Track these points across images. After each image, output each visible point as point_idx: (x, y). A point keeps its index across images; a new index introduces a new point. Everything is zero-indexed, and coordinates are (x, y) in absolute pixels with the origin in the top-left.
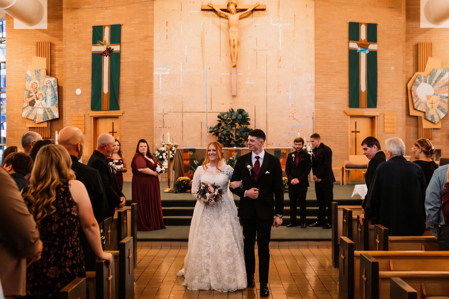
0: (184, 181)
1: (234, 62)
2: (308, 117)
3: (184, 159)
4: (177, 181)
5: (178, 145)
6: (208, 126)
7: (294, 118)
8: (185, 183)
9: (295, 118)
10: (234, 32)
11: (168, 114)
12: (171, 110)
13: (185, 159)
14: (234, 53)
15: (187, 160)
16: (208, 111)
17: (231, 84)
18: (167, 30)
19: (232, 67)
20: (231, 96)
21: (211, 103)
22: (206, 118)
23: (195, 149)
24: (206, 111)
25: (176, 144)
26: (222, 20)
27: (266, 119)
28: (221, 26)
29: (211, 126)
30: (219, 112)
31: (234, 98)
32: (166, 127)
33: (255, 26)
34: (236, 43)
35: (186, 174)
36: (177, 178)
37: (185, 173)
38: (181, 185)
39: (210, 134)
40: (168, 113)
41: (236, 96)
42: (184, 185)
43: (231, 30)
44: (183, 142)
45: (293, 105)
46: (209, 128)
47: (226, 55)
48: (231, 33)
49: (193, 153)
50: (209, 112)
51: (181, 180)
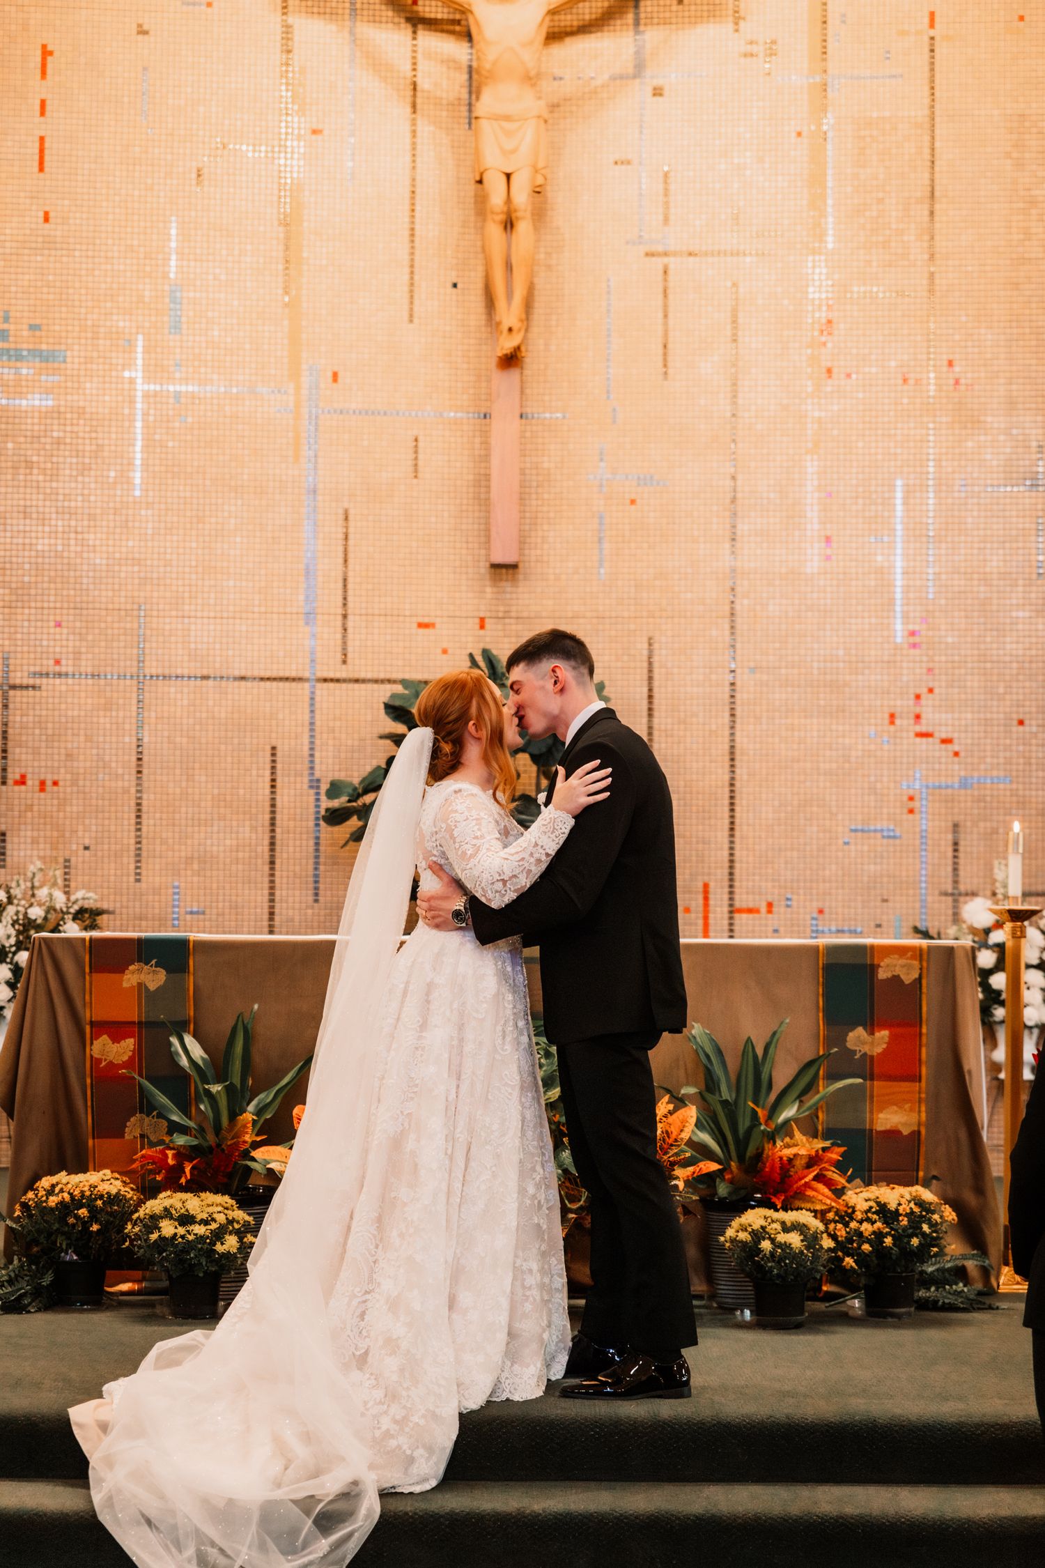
0: (83, 1212)
1: (505, 327)
2: (1021, 723)
3: (92, 1023)
4: (25, 1206)
5: (105, 906)
6: (317, 774)
7: (923, 728)
8: (86, 1224)
9: (930, 729)
10: (507, 118)
11: (34, 687)
12: (57, 662)
13: (101, 1027)
14: (509, 267)
15: (117, 1030)
16: (320, 674)
17: (483, 481)
18: (43, 104)
19: (493, 362)
20: (484, 568)
21: (345, 616)
22: (307, 717)
23: (182, 944)
24: (307, 675)
25: (84, 896)
26: (430, 41)
27: (727, 732)
28: (424, 84)
29: (341, 776)
30: (400, 676)
31: (507, 586)
32: (22, 781)
33: (658, 92)
34: (521, 197)
35: (108, 1146)
36: (31, 1186)
37: (99, 1132)
38: (61, 1241)
39: (336, 829)
40: (38, 681)
41: (521, 570)
42: (81, 1239)
43: (487, 103)
44: (143, 885)
45: (917, 639)
46: (324, 787)
47: (455, 285)
48: (485, 126)
49: (169, 971)
50: (331, 675)
51: (53, 1201)
